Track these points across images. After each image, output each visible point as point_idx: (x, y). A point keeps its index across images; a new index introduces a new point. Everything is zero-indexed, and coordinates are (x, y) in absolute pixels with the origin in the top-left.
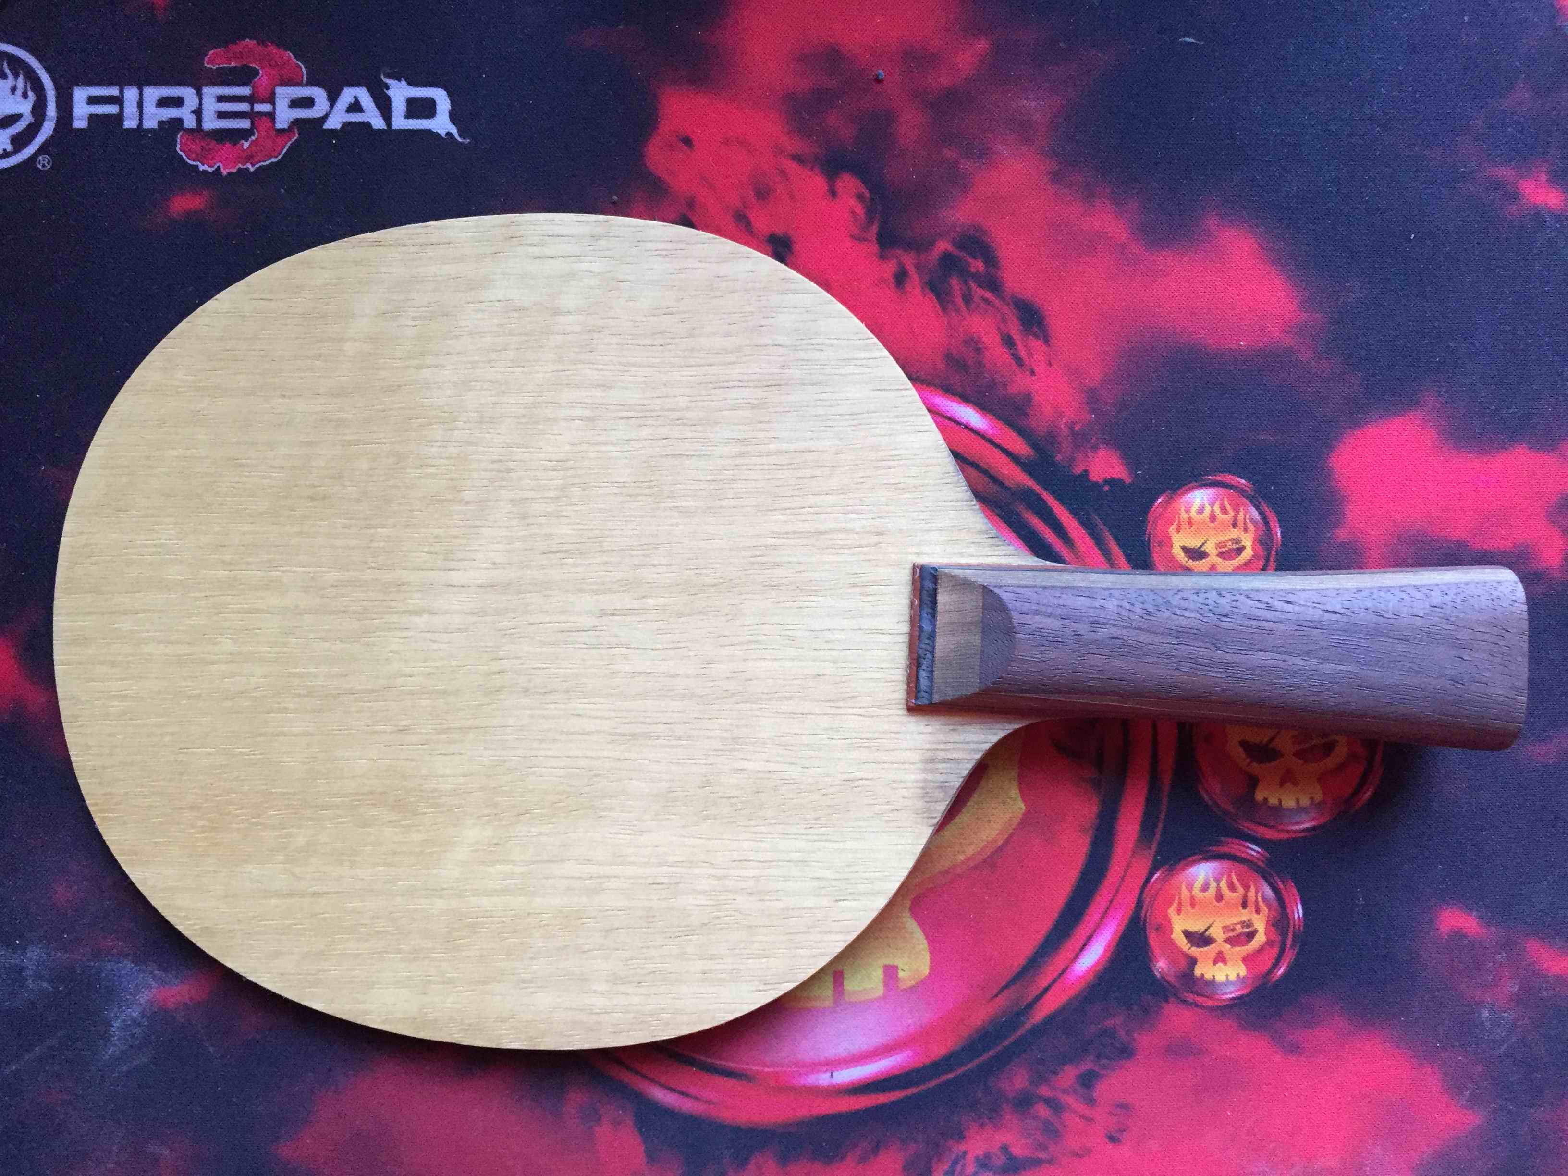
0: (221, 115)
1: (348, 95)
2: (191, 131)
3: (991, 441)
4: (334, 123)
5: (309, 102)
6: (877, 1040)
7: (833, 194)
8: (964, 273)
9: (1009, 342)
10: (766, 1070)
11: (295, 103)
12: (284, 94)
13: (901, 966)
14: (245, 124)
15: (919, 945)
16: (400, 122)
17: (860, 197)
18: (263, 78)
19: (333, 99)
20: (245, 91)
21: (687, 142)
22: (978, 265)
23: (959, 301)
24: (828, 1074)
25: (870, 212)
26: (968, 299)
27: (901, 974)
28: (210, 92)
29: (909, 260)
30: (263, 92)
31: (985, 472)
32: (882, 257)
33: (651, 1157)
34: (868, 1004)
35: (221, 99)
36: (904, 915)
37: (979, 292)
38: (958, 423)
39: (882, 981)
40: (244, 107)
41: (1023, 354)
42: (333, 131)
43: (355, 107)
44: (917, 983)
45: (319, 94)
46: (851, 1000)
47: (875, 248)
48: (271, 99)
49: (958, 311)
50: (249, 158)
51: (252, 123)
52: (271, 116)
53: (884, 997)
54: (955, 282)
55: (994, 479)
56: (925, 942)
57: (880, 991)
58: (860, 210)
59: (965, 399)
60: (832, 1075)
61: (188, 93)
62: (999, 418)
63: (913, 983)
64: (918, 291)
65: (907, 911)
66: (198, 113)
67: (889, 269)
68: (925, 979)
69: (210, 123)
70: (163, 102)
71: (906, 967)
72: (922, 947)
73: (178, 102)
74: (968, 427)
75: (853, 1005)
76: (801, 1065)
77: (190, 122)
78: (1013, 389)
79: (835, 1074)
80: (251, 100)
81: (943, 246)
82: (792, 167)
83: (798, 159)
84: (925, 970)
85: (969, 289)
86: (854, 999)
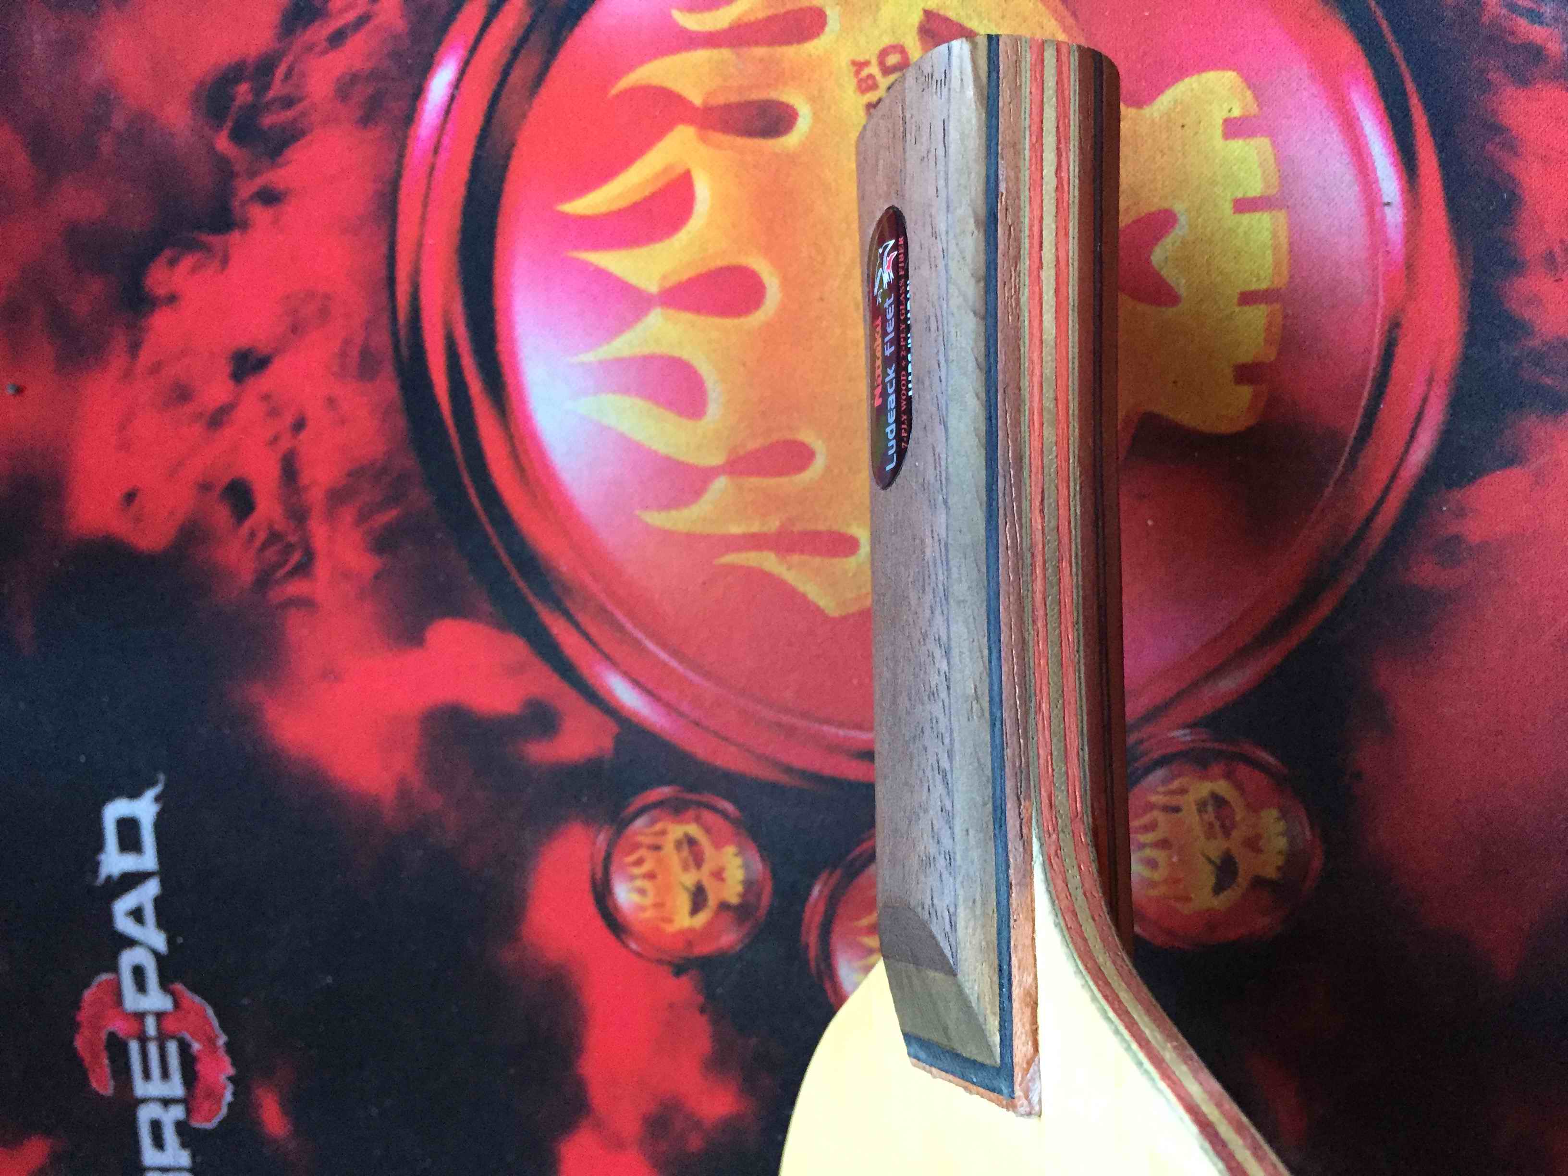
0: (165, 1074)
1: (124, 924)
2: (189, 1111)
3: (474, 49)
4: (159, 940)
5: (138, 972)
6: (1335, 141)
7: (172, 298)
8: (254, 110)
9: (338, 38)
10: (1381, 301)
11: (141, 986)
12: (132, 1001)
13: (1225, 114)
14: (172, 1048)
15: (1192, 90)
16: (148, 860)
17: (172, 263)
18: (118, 1026)
19: (131, 942)
20: (134, 1047)
21: (130, 497)
22: (243, 91)
23: (289, 114)
24: (1387, 210)
25: (191, 246)
26: (288, 102)
27: (1236, 113)
28: (141, 1088)
29: (245, 189)
30: (134, 1026)
31: (516, 52)
32: (244, 225)
33: (1511, 460)
34: (1283, 159)
35: (147, 1075)
36: (1148, 116)
37: (277, 89)
38: (452, 98)
39: (1248, 140)
40: (153, 1049)
41: (351, 16)
42: (170, 942)
43: (137, 914)
44: (1249, 88)
45: (128, 959)
46: (1276, 184)
47: (236, 236)
48: (140, 1016)
49: (303, 114)
50: (210, 1041)
51: (173, 1037)
52: (160, 1016)
53: (1272, 134)
54: (268, 120)
55: (524, 40)
56: (1187, 81)
57: (1262, 143)
58: (188, 261)
59: (419, 92)
60: (1388, 204)
61: (146, 1114)
62: (439, 43)
63: (1249, 94)
64: (281, 172)
65: (1143, 112)
66: (166, 1102)
67: (259, 214)
68: (1242, 77)
69: (176, 1088)
70: (159, 1143)
71: (1226, 106)
72: (1195, 86)
73: (156, 1127)
74: (457, 84)
75: (1283, 179)
76: (1374, 249)
77: (177, 1112)
78: (400, 25)
79: (1386, 199)
80: (143, 1040)
81: (223, 143)
82: (146, 356)
83: (134, 348)
84: (1229, 77)
85: (274, 101)
86: (1274, 180)
